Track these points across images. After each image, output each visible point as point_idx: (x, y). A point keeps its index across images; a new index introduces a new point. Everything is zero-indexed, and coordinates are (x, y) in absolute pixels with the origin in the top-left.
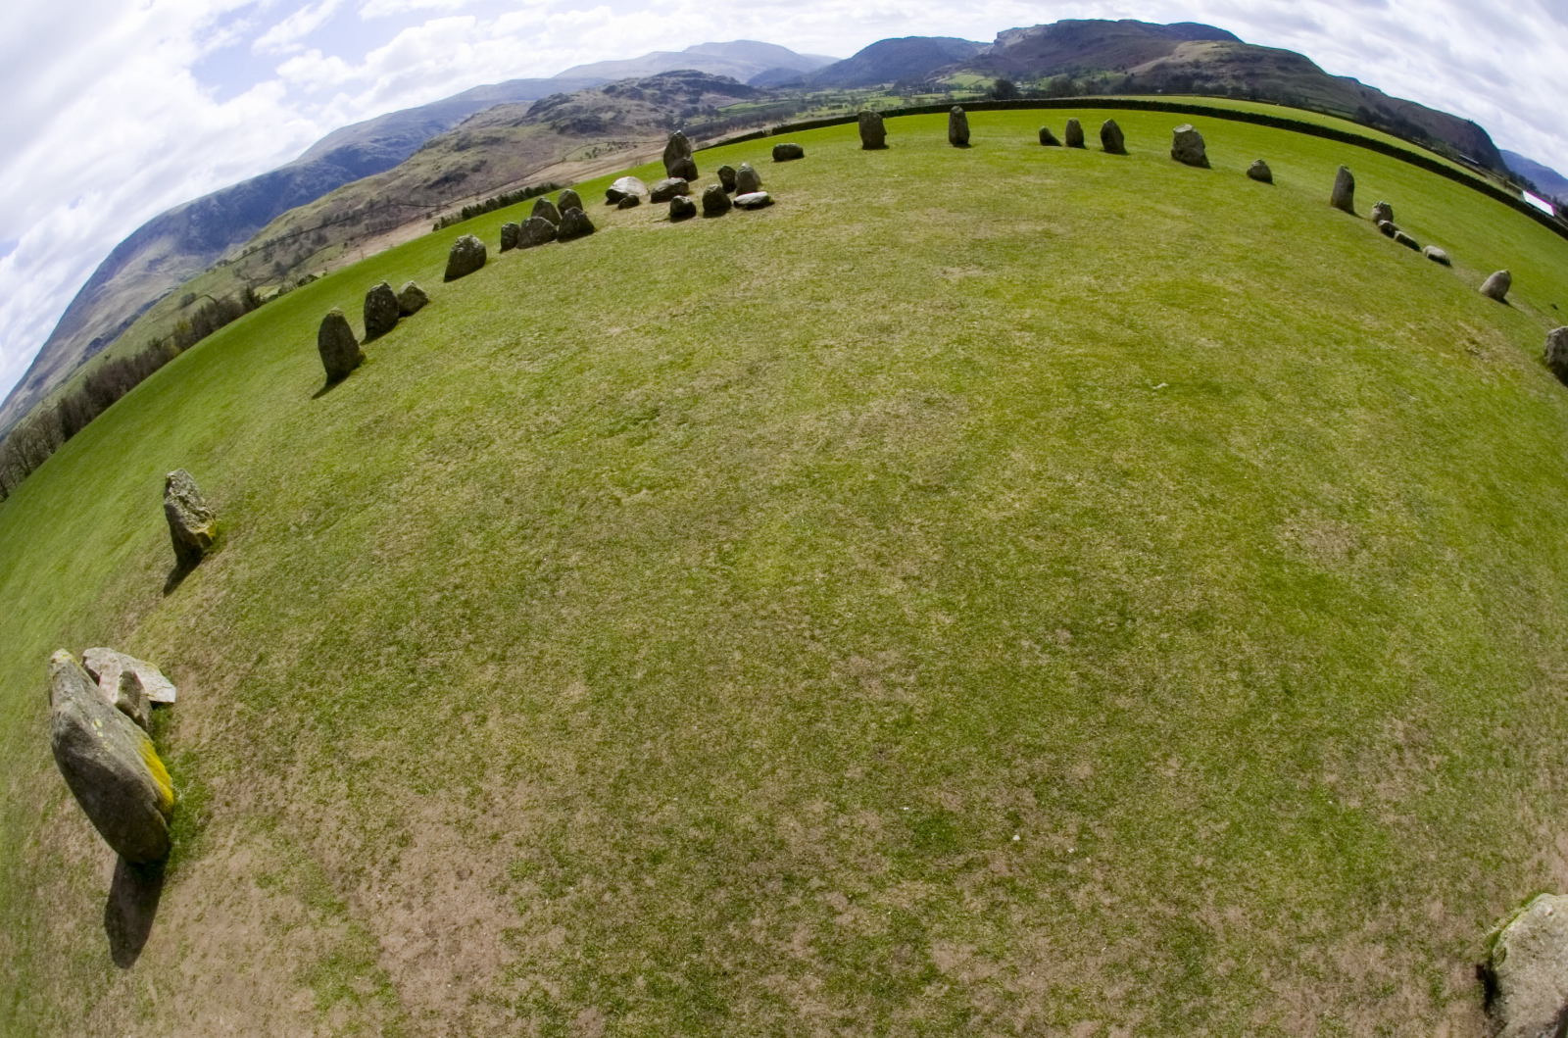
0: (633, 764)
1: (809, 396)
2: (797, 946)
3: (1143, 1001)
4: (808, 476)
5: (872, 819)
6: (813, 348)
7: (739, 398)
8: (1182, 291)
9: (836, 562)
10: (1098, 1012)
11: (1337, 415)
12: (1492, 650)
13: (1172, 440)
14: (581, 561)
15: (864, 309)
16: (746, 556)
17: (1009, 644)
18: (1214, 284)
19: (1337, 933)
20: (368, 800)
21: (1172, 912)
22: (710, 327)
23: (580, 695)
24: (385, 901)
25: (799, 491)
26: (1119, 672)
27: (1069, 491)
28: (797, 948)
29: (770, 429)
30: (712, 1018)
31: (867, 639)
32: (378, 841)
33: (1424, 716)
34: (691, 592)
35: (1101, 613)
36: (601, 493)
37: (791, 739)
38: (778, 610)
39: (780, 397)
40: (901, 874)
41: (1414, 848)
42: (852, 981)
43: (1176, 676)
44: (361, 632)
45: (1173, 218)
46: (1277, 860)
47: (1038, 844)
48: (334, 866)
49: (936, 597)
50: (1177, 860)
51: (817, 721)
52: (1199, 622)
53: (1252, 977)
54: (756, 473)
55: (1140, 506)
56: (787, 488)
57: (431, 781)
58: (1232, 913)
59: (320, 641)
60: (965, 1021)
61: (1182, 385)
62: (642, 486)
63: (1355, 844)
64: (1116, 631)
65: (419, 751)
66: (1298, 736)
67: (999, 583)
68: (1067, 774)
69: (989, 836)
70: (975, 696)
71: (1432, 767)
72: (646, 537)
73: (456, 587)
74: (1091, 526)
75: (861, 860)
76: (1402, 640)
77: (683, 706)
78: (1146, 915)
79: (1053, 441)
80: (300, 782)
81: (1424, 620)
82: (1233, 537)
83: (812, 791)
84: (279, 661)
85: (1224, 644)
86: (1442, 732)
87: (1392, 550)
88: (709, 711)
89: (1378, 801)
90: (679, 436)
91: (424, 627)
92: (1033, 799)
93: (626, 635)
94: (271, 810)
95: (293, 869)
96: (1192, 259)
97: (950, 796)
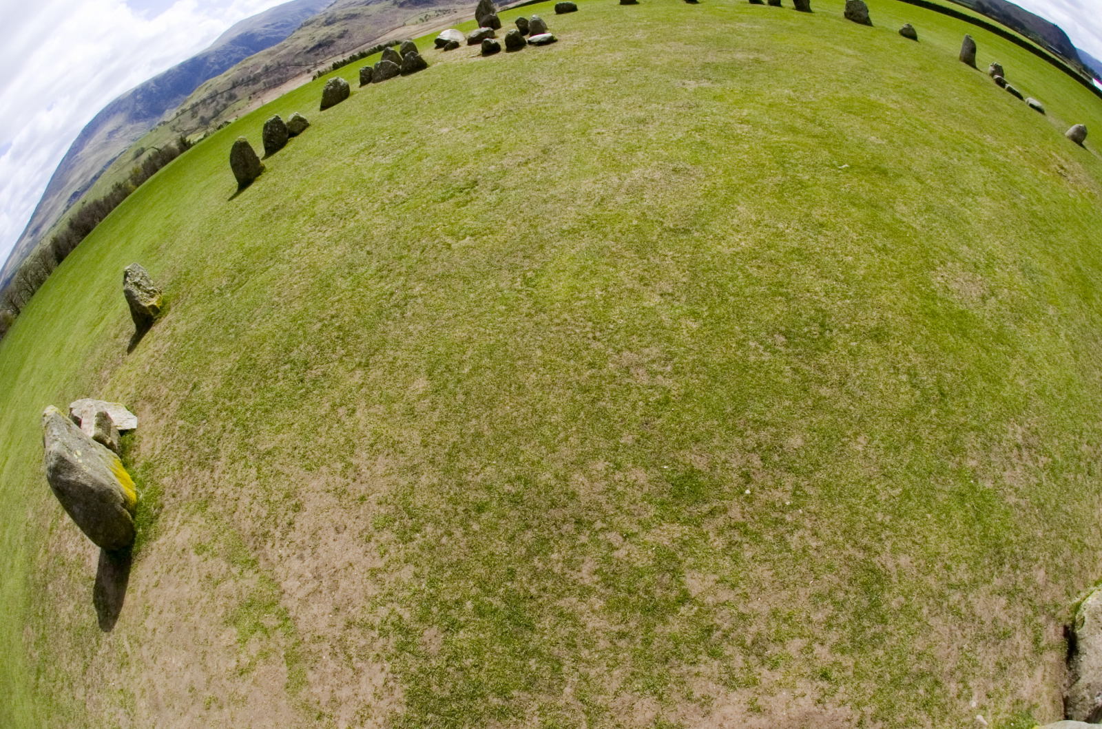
0: (462, 437)
1: (587, 167)
2: (585, 575)
3: (839, 625)
4: (588, 222)
5: (641, 475)
6: (589, 134)
7: (536, 171)
8: (856, 104)
9: (611, 283)
10: (807, 633)
11: (970, 200)
12: (1081, 385)
13: (854, 205)
14: (423, 290)
15: (626, 108)
16: (544, 280)
17: (740, 344)
18: (879, 102)
19: (975, 583)
20: (271, 480)
21: (860, 556)
22: (513, 124)
23: (423, 388)
24: (284, 555)
25: (582, 233)
26: (821, 368)
27: (781, 235)
28: (585, 576)
29: (560, 190)
30: (522, 632)
31: (635, 339)
32: (278, 510)
33: (1036, 425)
34: (504, 307)
35: (807, 324)
36: (436, 241)
37: (579, 414)
38: (568, 318)
39: (566, 168)
40: (663, 518)
41: (1028, 525)
42: (626, 602)
43: (862, 375)
44: (265, 357)
45: (847, 56)
46: (935, 522)
47: (763, 497)
48: (248, 532)
49: (686, 308)
50: (865, 515)
51: (599, 400)
52: (878, 335)
53: (916, 613)
54: (550, 221)
55: (832, 249)
56: (573, 231)
57: (315, 461)
58: (904, 560)
59: (236, 368)
60: (709, 635)
61: (859, 167)
62: (466, 234)
63: (989, 516)
64: (818, 338)
65: (307, 439)
66: (950, 428)
67: (732, 299)
68: (784, 444)
69: (728, 490)
70: (716, 382)
71: (1041, 465)
72: (470, 270)
73: (333, 317)
74: (797, 260)
75: (632, 507)
76: (1021, 367)
77: (499, 392)
78: (842, 557)
79: (767, 200)
80: (224, 472)
81: (1035, 355)
82: (901, 276)
83: (596, 454)
84: (207, 386)
85: (896, 354)
86: (1047, 439)
87: (1012, 301)
88: (518, 395)
89: (1005, 485)
90: (493, 198)
91: (310, 348)
92: (760, 462)
93: (456, 341)
94: (204, 495)
95: (220, 538)
96: (863, 84)
97: (698, 458)
